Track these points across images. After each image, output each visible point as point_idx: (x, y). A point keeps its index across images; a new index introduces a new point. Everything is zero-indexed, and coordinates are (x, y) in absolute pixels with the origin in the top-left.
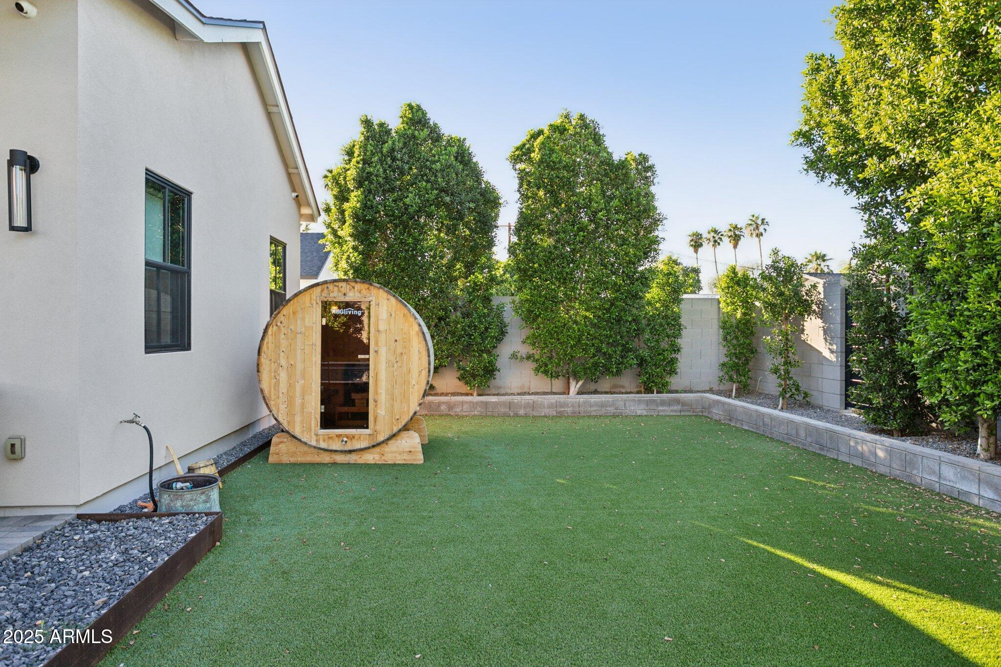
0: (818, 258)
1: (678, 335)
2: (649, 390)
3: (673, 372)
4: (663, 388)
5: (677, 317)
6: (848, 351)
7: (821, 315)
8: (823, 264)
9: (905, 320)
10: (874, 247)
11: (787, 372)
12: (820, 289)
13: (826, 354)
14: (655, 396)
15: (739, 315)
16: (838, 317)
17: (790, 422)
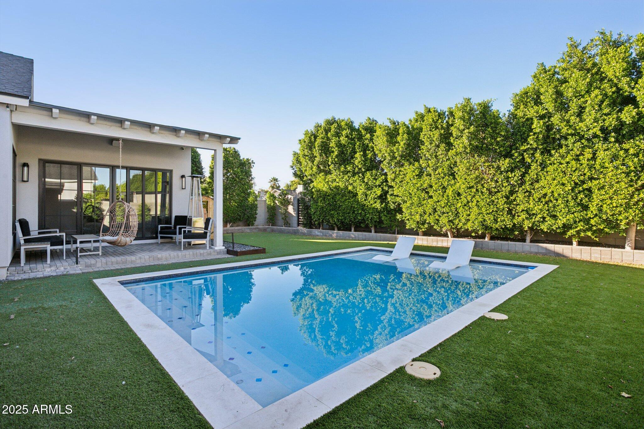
0: (275, 180)
1: (256, 210)
2: (249, 225)
3: (255, 221)
4: (253, 225)
5: (257, 205)
6: (298, 214)
7: (292, 205)
8: (276, 183)
9: (310, 206)
10: (305, 192)
11: (286, 219)
12: (292, 199)
13: (294, 214)
14: (250, 227)
15: (272, 205)
16: (296, 205)
17: (288, 229)
